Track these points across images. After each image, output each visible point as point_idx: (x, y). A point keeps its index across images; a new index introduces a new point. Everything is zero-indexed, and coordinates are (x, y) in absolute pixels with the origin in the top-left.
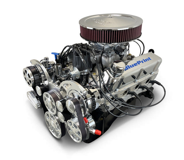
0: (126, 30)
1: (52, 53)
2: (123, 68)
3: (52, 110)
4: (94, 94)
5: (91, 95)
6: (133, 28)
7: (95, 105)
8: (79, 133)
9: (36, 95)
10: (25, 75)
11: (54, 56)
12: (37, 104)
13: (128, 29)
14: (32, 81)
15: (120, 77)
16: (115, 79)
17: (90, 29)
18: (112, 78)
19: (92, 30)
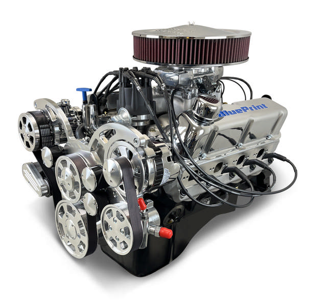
0: (222, 40)
1: (78, 90)
2: (217, 108)
3: (71, 194)
4: (160, 150)
5: (155, 151)
6: (235, 39)
7: (163, 173)
8: (127, 232)
9: (41, 170)
10: (21, 129)
11: (81, 93)
12: (41, 186)
13: (226, 39)
14: (36, 139)
15: (211, 127)
16: (202, 129)
17: (154, 39)
18: (195, 127)
19: (157, 39)
